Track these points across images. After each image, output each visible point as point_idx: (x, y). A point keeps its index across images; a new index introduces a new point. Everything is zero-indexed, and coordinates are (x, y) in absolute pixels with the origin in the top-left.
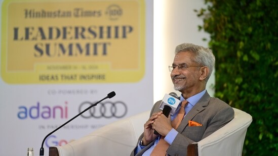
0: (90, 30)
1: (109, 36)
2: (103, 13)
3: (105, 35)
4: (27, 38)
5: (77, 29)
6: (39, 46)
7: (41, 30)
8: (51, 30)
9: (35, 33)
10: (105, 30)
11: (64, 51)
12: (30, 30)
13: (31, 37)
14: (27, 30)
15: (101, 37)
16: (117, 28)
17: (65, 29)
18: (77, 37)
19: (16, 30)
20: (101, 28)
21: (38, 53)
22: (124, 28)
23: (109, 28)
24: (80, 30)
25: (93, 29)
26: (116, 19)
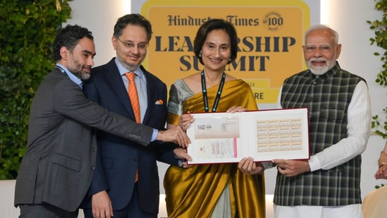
0: (245, 41)
1: (267, 49)
2: (260, 22)
3: (263, 47)
4: (171, 49)
6: (186, 59)
7: (188, 39)
9: (181, 43)
10: (263, 41)
12: (175, 40)
13: (176, 48)
14: (171, 39)
15: (258, 49)
16: (276, 39)
19: (158, 39)
20: (258, 39)
21: (185, 67)
22: (285, 39)
23: (268, 39)
25: (249, 40)
26: (276, 29)
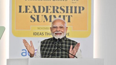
0: (61, 8)
1: (71, 12)
3: (69, 11)
4: (26, 12)
5: (54, 7)
6: (33, 16)
7: (34, 7)
8: (39, 7)
9: (31, 9)
10: (69, 8)
11: (47, 20)
12: (28, 7)
13: (28, 11)
14: (26, 7)
15: (67, 12)
16: (76, 7)
17: (47, 7)
18: (54, 12)
19: (20, 7)
20: (67, 7)
21: (33, 20)
22: (80, 7)
23: (71, 7)
24: (56, 8)
25: (63, 8)
26: (75, 2)
